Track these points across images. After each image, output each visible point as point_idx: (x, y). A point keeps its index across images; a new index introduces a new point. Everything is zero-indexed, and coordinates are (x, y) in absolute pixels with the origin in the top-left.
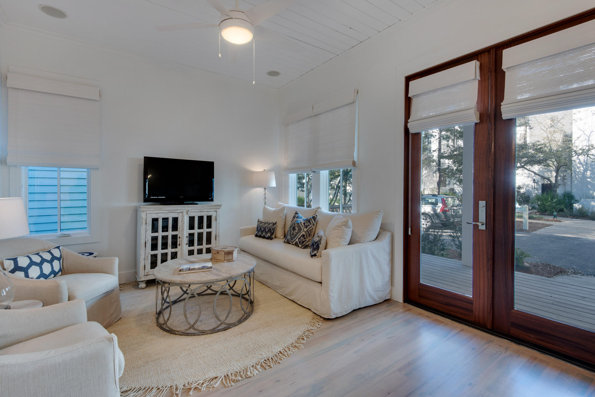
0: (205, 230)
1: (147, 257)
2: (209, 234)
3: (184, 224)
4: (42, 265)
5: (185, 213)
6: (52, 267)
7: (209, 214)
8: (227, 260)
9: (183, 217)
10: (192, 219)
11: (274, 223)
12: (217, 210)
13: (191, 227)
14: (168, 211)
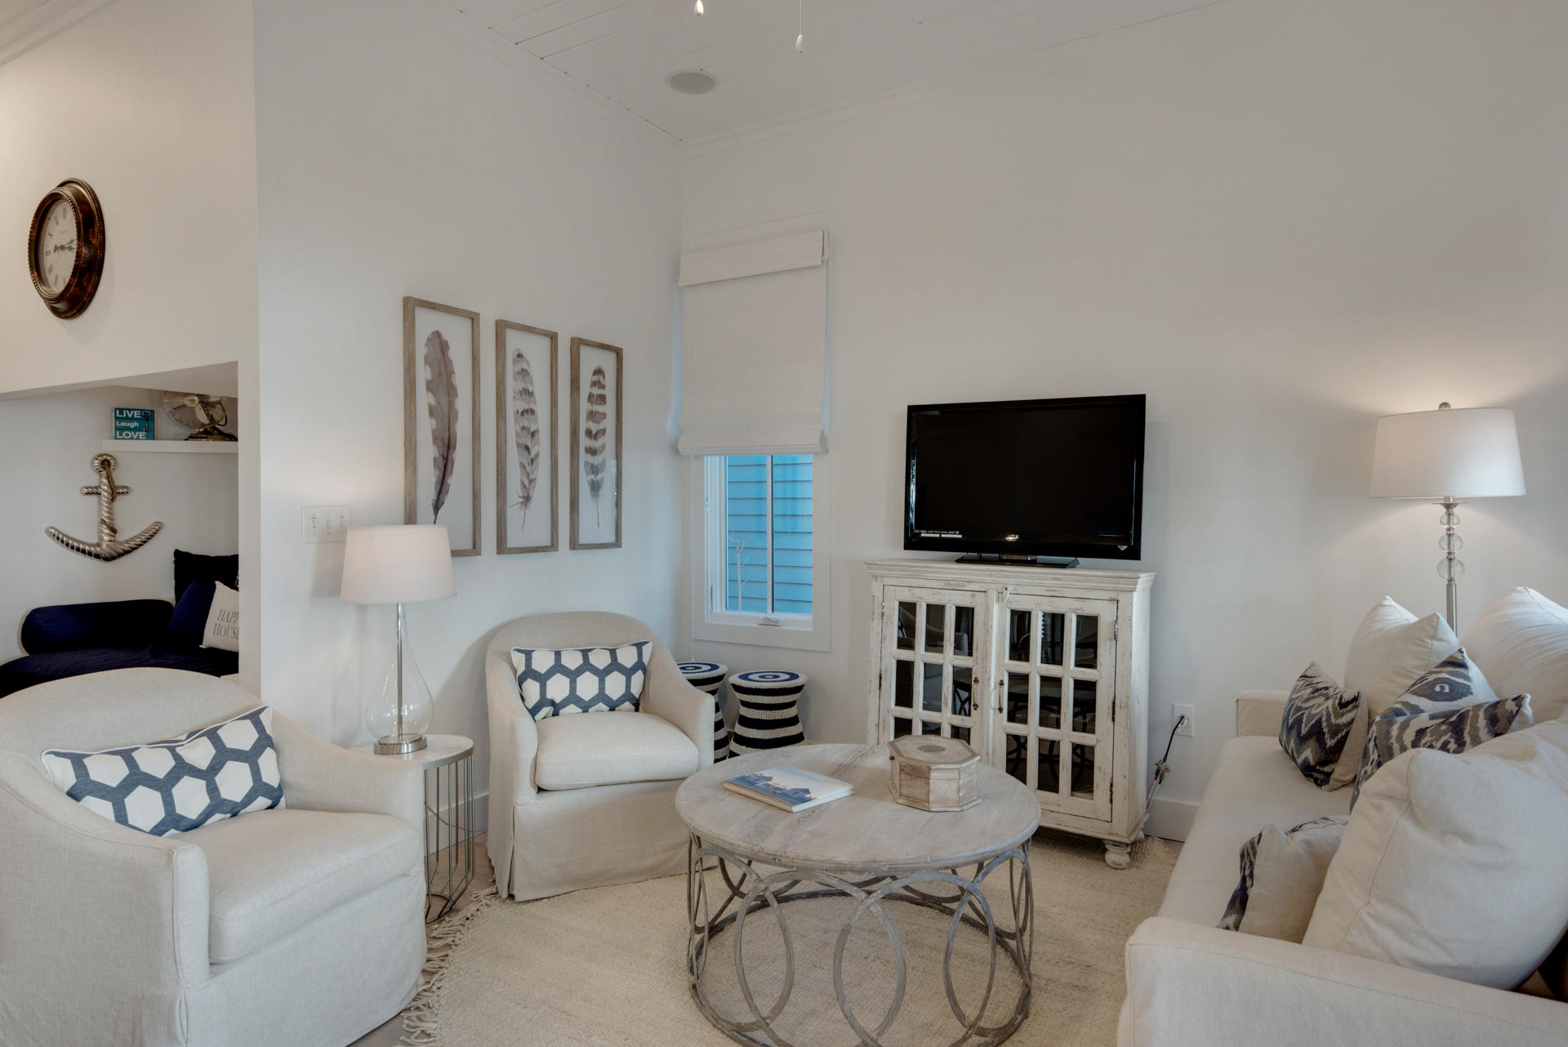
0: (1069, 671)
1: (884, 721)
2: (1086, 692)
3: (994, 631)
4: (579, 676)
5: (993, 595)
6: (602, 686)
7: (1089, 609)
8: (908, 797)
9: (988, 610)
10: (1021, 620)
11: (1348, 696)
12: (1122, 597)
13: (1019, 649)
14: (941, 584)
